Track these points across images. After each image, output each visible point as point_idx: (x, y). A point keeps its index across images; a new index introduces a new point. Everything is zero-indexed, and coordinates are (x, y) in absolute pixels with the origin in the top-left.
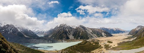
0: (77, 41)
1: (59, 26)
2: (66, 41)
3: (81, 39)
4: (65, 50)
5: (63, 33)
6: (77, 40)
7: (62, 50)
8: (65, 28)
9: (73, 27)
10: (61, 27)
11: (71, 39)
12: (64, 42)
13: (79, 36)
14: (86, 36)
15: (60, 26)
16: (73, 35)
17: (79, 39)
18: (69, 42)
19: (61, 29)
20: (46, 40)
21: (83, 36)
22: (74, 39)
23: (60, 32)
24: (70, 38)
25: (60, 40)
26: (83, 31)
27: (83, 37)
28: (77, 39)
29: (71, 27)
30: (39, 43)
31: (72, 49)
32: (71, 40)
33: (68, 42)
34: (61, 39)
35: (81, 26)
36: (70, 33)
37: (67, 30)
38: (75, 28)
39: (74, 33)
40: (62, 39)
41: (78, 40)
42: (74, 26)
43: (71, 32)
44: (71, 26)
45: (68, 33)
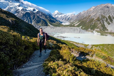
4: (97, 47)
7: (93, 45)
11: (109, 31)
20: (72, 30)
23: (92, 20)
24: (107, 30)
25: (91, 31)
30: (64, 32)
31: (108, 48)
40: (94, 30)
45: (107, 21)
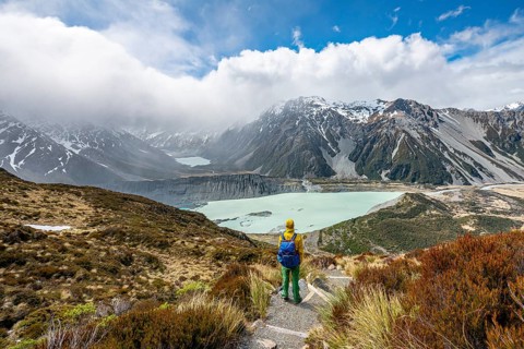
0: (371, 189)
1: (279, 111)
2: (318, 187)
3: (393, 177)
5: (305, 147)
6: (373, 185)
8: (311, 121)
9: (355, 114)
10: (294, 117)
11: (339, 176)
12: (309, 188)
13: (382, 165)
14: (430, 165)
15: (286, 111)
16: (353, 158)
17: (386, 179)
18: (334, 191)
19: (294, 126)
21: (408, 167)
22: (355, 175)
23: (288, 144)
24: (334, 173)
25: (293, 182)
26: (415, 135)
27: (407, 172)
28: (373, 175)
29: (340, 117)
32: (343, 181)
33: (329, 191)
34: (293, 176)
35: (400, 105)
36: (335, 145)
37: (323, 131)
38: (363, 117)
39: (359, 147)
40: (301, 177)
41: (380, 185)
42: (359, 109)
43: (341, 143)
44: (340, 112)
45: (326, 147)
